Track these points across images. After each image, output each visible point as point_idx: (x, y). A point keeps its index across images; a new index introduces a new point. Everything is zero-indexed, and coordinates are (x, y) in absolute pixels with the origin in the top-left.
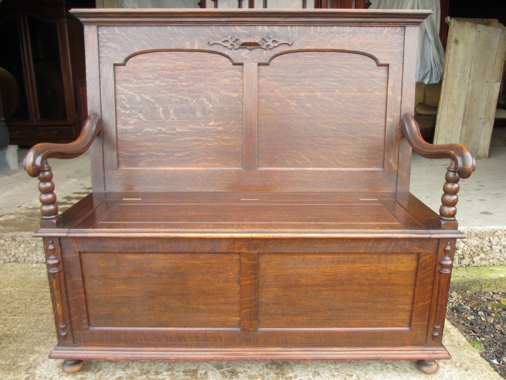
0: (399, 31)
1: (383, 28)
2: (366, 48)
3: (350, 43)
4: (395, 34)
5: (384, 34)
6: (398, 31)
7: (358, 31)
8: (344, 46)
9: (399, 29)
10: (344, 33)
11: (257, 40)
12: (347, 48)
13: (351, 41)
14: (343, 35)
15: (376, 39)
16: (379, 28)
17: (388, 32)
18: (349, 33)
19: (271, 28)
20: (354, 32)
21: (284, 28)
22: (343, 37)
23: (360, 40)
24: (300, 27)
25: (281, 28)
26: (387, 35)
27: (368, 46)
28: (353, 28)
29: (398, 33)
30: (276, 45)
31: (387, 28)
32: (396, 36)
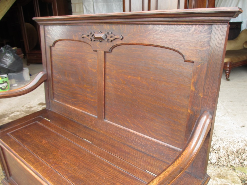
0: (206, 30)
1: (190, 26)
2: (174, 45)
3: (162, 39)
4: (201, 32)
5: (191, 32)
6: (204, 29)
7: (168, 29)
8: (157, 42)
9: (206, 27)
10: (157, 31)
11: (102, 36)
12: (159, 44)
13: (163, 38)
14: (157, 32)
15: (184, 37)
16: (187, 26)
17: (195, 31)
18: (161, 31)
19: (111, 26)
20: (165, 30)
21: (118, 26)
22: (156, 34)
23: (170, 38)
24: (127, 26)
25: (116, 26)
26: (194, 33)
27: (176, 43)
28: (164, 26)
29: (205, 31)
30: (112, 39)
31: (194, 27)
32: (203, 34)
